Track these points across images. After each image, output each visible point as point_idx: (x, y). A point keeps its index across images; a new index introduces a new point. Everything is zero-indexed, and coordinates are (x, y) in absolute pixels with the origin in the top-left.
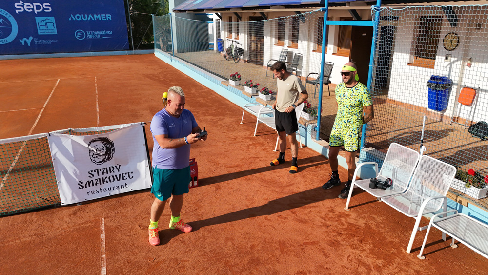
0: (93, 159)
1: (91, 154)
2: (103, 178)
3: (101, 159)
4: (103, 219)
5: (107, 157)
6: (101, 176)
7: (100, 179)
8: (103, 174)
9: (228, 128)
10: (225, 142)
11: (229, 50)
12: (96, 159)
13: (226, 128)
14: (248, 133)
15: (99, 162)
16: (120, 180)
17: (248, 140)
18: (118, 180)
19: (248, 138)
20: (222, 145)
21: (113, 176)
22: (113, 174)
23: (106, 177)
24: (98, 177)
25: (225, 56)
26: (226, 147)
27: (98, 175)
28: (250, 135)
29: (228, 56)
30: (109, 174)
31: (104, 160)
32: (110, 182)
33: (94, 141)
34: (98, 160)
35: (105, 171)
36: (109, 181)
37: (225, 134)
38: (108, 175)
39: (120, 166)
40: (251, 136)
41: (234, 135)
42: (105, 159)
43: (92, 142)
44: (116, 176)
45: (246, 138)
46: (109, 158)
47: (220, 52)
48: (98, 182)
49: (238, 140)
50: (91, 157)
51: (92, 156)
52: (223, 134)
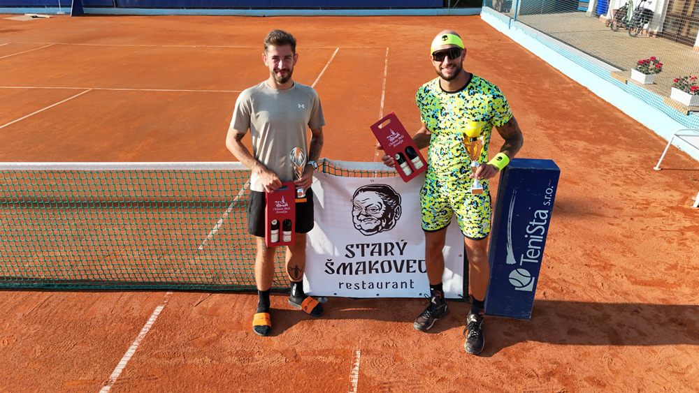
0: (358, 223)
1: (356, 213)
2: (370, 262)
3: (373, 226)
4: (358, 353)
5: (384, 224)
6: (367, 258)
7: (364, 263)
8: (372, 254)
9: (625, 176)
10: (621, 209)
11: (621, 13)
12: (363, 224)
13: (620, 174)
14: (677, 196)
15: (367, 231)
16: (401, 271)
17: (679, 215)
18: (397, 271)
19: (678, 209)
20: (615, 217)
21: (389, 262)
22: (389, 257)
23: (377, 262)
24: (362, 259)
25: (609, 22)
26: (624, 224)
27: (363, 255)
28: (683, 201)
29: (615, 23)
30: (383, 258)
31: (377, 228)
32: (383, 271)
33: (364, 190)
34: (366, 227)
35: (377, 249)
36: (380, 270)
37: (620, 189)
38: (381, 259)
39: (405, 244)
40: (686, 206)
41: (641, 194)
42: (380, 228)
43: (361, 190)
44: (395, 262)
45: (672, 208)
46: (387, 227)
47: (598, 16)
48: (361, 268)
49: (651, 209)
50: (355, 218)
51: (358, 216)
52: (614, 187)
